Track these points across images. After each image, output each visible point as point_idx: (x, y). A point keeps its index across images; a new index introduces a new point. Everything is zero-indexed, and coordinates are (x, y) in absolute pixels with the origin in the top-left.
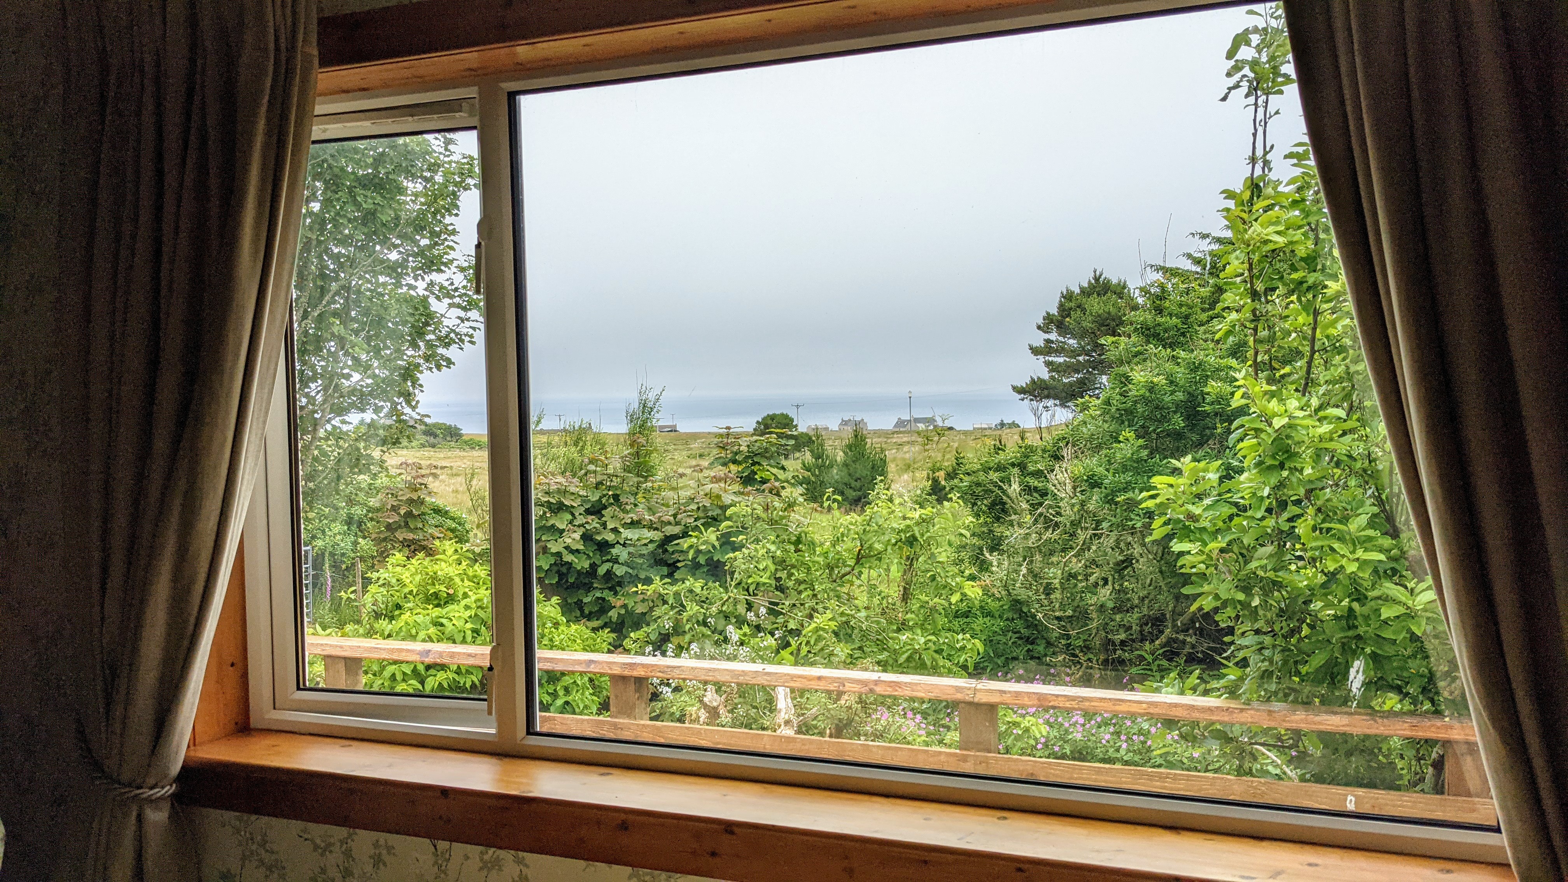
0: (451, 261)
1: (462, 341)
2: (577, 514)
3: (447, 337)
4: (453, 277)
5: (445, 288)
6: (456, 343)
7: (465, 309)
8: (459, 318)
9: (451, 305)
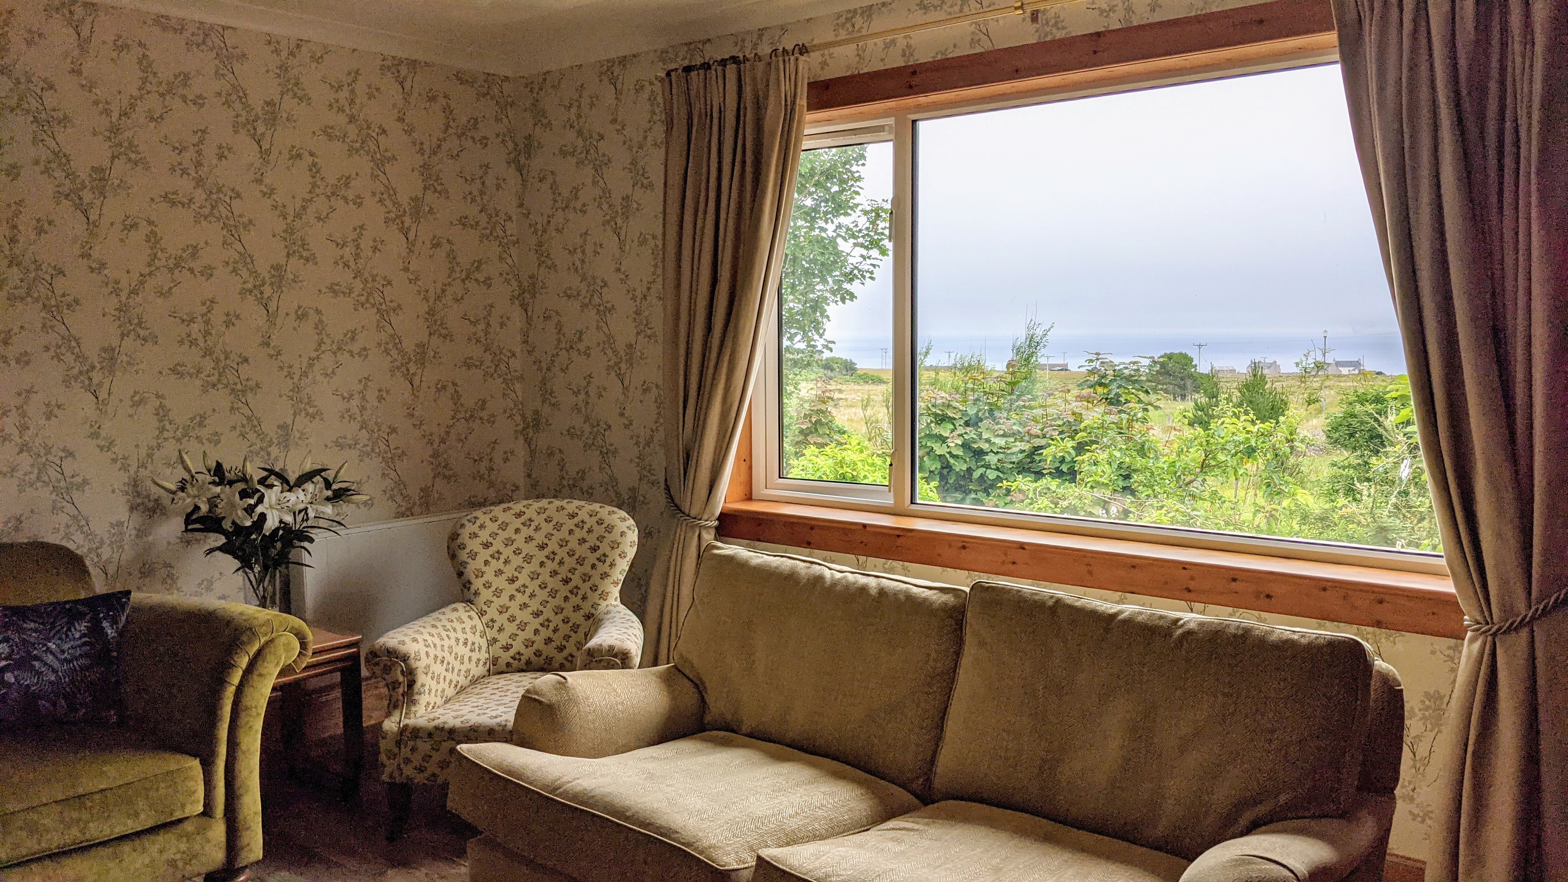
0: (857, 205)
1: (864, 277)
2: (957, 425)
3: (851, 272)
4: (858, 219)
5: (851, 230)
6: (858, 278)
7: (867, 248)
8: (862, 256)
9: (855, 245)
